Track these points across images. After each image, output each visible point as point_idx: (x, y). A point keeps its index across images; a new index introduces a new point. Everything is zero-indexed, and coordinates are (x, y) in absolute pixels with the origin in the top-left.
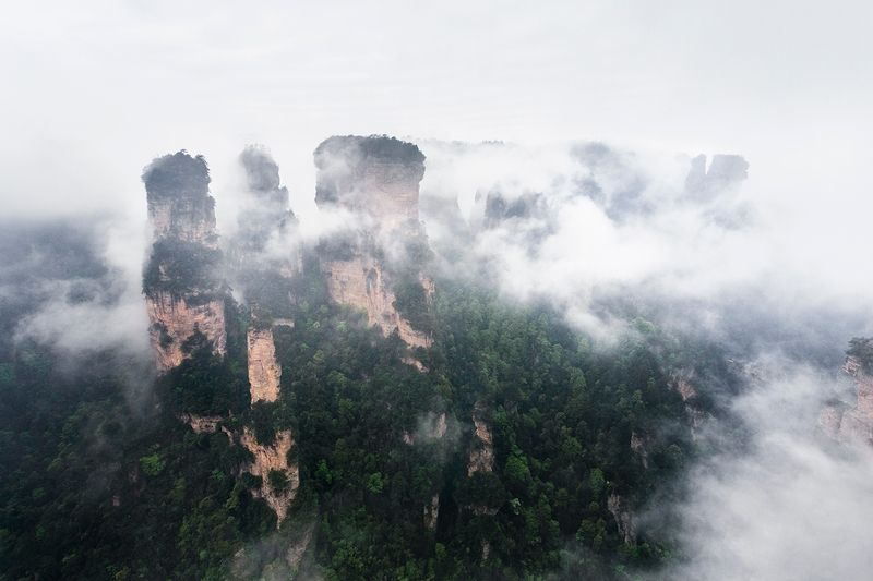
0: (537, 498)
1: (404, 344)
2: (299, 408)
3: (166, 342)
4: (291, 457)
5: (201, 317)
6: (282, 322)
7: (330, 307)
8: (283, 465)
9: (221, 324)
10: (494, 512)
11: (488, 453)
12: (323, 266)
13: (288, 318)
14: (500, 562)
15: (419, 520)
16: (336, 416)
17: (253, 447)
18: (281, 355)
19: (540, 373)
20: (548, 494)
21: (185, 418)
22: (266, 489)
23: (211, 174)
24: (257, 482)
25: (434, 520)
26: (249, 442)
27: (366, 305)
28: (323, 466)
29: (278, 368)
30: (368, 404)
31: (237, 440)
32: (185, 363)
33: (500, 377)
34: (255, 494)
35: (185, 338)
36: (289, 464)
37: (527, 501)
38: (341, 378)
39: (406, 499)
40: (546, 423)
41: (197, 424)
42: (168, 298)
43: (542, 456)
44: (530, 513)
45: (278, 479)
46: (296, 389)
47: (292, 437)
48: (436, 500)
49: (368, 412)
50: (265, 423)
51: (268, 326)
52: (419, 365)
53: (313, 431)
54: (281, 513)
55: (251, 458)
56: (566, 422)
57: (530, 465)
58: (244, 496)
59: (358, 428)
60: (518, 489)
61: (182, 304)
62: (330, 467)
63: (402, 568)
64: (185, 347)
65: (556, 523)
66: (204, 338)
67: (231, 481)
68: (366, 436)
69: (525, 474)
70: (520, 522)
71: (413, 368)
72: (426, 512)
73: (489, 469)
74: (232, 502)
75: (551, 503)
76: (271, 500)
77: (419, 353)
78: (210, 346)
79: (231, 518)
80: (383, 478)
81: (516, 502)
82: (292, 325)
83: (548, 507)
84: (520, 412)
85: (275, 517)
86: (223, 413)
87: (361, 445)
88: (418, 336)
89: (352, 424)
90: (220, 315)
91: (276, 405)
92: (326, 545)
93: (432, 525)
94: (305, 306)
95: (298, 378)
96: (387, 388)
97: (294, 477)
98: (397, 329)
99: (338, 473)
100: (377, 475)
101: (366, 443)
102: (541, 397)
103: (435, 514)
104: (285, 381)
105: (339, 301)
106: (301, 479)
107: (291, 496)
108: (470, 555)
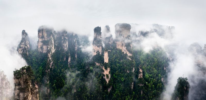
0: (150, 81)
1: (127, 55)
2: (111, 64)
3: (94, 51)
4: (109, 72)
5: (99, 48)
6: (109, 50)
7: (116, 49)
8: (108, 74)
9: (101, 50)
10: (143, 85)
11: (142, 74)
12: (115, 42)
13: (110, 50)
14: (144, 95)
15: (130, 87)
16: (117, 67)
17: (104, 70)
18: (109, 56)
19: (150, 59)
20: (152, 80)
21: (96, 63)
22: (106, 77)
23: (101, 29)
24: (104, 75)
25: (133, 87)
26: (104, 69)
27: (122, 49)
28: (114, 75)
29: (108, 58)
30: (122, 65)
31: (102, 68)
32: (96, 55)
33: (143, 61)
34: (104, 77)
35: (96, 51)
36: (109, 74)
37: (149, 82)
38: (118, 60)
39: (128, 83)
40: (151, 68)
41: (97, 64)
42: (95, 45)
43: (151, 74)
44: (149, 84)
45: (107, 76)
46: (111, 61)
47: (110, 69)
48: (133, 83)
49: (122, 66)
50: (106, 66)
51: (107, 51)
52: (130, 59)
53: (113, 69)
54: (107, 82)
55: (104, 71)
56: (154, 67)
57: (149, 76)
58: (102, 77)
59: (120, 69)
60: (147, 80)
61: (97, 46)
62: (115, 75)
63: (127, 96)
64: (96, 53)
65: (154, 86)
66: (99, 51)
67: (101, 74)
68: (121, 71)
69: (148, 77)
70: (148, 86)
71: (129, 59)
72: (131, 85)
73: (142, 77)
74: (101, 78)
75: (153, 82)
76: (106, 79)
77: (130, 57)
78: (99, 53)
79: (100, 80)
80: (124, 78)
81: (147, 83)
82: (111, 51)
83: (152, 83)
84: (147, 66)
85: (106, 82)
86: (100, 63)
87: (120, 72)
88: (130, 54)
89: (119, 68)
90: (101, 49)
91: (107, 63)
92: (114, 90)
93: (132, 88)
94: (112, 48)
95: (111, 60)
96: (125, 62)
97: (110, 76)
98: (126, 53)
99: (117, 77)
100: (123, 78)
101: (121, 72)
102: (150, 63)
103: (133, 86)
104: (109, 59)
105: (118, 48)
106: (111, 77)
107: (109, 79)
108: (139, 94)
